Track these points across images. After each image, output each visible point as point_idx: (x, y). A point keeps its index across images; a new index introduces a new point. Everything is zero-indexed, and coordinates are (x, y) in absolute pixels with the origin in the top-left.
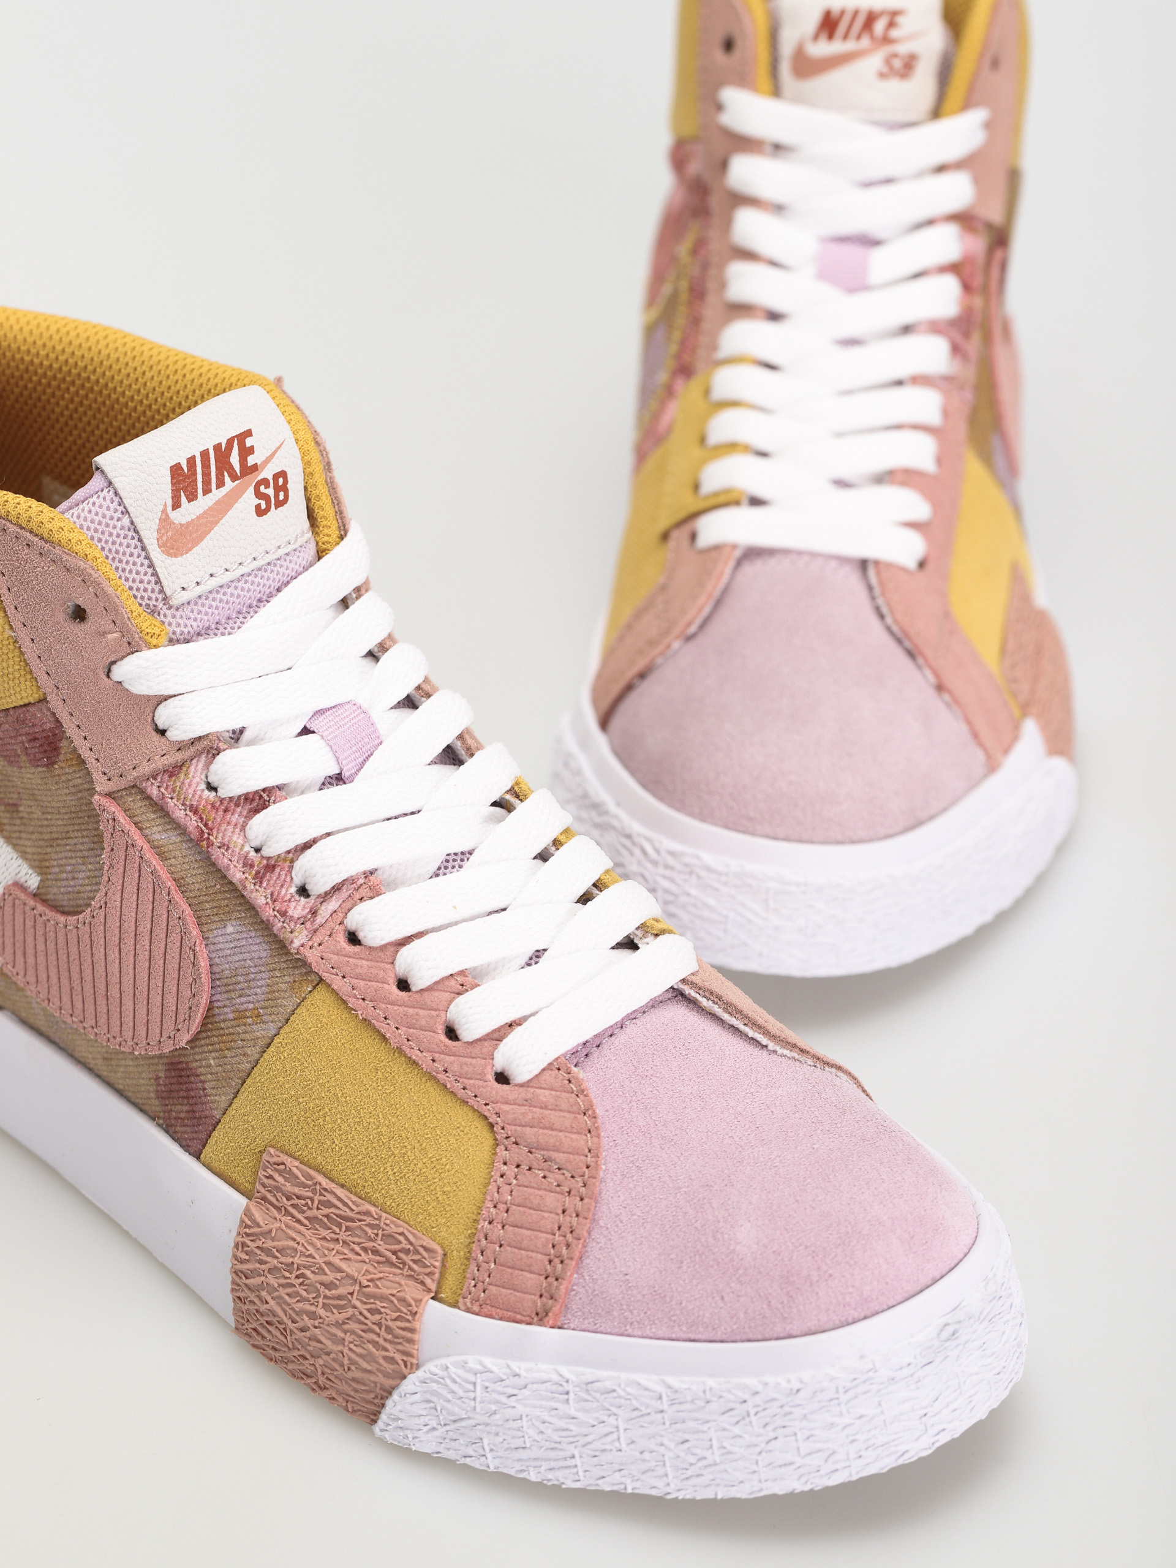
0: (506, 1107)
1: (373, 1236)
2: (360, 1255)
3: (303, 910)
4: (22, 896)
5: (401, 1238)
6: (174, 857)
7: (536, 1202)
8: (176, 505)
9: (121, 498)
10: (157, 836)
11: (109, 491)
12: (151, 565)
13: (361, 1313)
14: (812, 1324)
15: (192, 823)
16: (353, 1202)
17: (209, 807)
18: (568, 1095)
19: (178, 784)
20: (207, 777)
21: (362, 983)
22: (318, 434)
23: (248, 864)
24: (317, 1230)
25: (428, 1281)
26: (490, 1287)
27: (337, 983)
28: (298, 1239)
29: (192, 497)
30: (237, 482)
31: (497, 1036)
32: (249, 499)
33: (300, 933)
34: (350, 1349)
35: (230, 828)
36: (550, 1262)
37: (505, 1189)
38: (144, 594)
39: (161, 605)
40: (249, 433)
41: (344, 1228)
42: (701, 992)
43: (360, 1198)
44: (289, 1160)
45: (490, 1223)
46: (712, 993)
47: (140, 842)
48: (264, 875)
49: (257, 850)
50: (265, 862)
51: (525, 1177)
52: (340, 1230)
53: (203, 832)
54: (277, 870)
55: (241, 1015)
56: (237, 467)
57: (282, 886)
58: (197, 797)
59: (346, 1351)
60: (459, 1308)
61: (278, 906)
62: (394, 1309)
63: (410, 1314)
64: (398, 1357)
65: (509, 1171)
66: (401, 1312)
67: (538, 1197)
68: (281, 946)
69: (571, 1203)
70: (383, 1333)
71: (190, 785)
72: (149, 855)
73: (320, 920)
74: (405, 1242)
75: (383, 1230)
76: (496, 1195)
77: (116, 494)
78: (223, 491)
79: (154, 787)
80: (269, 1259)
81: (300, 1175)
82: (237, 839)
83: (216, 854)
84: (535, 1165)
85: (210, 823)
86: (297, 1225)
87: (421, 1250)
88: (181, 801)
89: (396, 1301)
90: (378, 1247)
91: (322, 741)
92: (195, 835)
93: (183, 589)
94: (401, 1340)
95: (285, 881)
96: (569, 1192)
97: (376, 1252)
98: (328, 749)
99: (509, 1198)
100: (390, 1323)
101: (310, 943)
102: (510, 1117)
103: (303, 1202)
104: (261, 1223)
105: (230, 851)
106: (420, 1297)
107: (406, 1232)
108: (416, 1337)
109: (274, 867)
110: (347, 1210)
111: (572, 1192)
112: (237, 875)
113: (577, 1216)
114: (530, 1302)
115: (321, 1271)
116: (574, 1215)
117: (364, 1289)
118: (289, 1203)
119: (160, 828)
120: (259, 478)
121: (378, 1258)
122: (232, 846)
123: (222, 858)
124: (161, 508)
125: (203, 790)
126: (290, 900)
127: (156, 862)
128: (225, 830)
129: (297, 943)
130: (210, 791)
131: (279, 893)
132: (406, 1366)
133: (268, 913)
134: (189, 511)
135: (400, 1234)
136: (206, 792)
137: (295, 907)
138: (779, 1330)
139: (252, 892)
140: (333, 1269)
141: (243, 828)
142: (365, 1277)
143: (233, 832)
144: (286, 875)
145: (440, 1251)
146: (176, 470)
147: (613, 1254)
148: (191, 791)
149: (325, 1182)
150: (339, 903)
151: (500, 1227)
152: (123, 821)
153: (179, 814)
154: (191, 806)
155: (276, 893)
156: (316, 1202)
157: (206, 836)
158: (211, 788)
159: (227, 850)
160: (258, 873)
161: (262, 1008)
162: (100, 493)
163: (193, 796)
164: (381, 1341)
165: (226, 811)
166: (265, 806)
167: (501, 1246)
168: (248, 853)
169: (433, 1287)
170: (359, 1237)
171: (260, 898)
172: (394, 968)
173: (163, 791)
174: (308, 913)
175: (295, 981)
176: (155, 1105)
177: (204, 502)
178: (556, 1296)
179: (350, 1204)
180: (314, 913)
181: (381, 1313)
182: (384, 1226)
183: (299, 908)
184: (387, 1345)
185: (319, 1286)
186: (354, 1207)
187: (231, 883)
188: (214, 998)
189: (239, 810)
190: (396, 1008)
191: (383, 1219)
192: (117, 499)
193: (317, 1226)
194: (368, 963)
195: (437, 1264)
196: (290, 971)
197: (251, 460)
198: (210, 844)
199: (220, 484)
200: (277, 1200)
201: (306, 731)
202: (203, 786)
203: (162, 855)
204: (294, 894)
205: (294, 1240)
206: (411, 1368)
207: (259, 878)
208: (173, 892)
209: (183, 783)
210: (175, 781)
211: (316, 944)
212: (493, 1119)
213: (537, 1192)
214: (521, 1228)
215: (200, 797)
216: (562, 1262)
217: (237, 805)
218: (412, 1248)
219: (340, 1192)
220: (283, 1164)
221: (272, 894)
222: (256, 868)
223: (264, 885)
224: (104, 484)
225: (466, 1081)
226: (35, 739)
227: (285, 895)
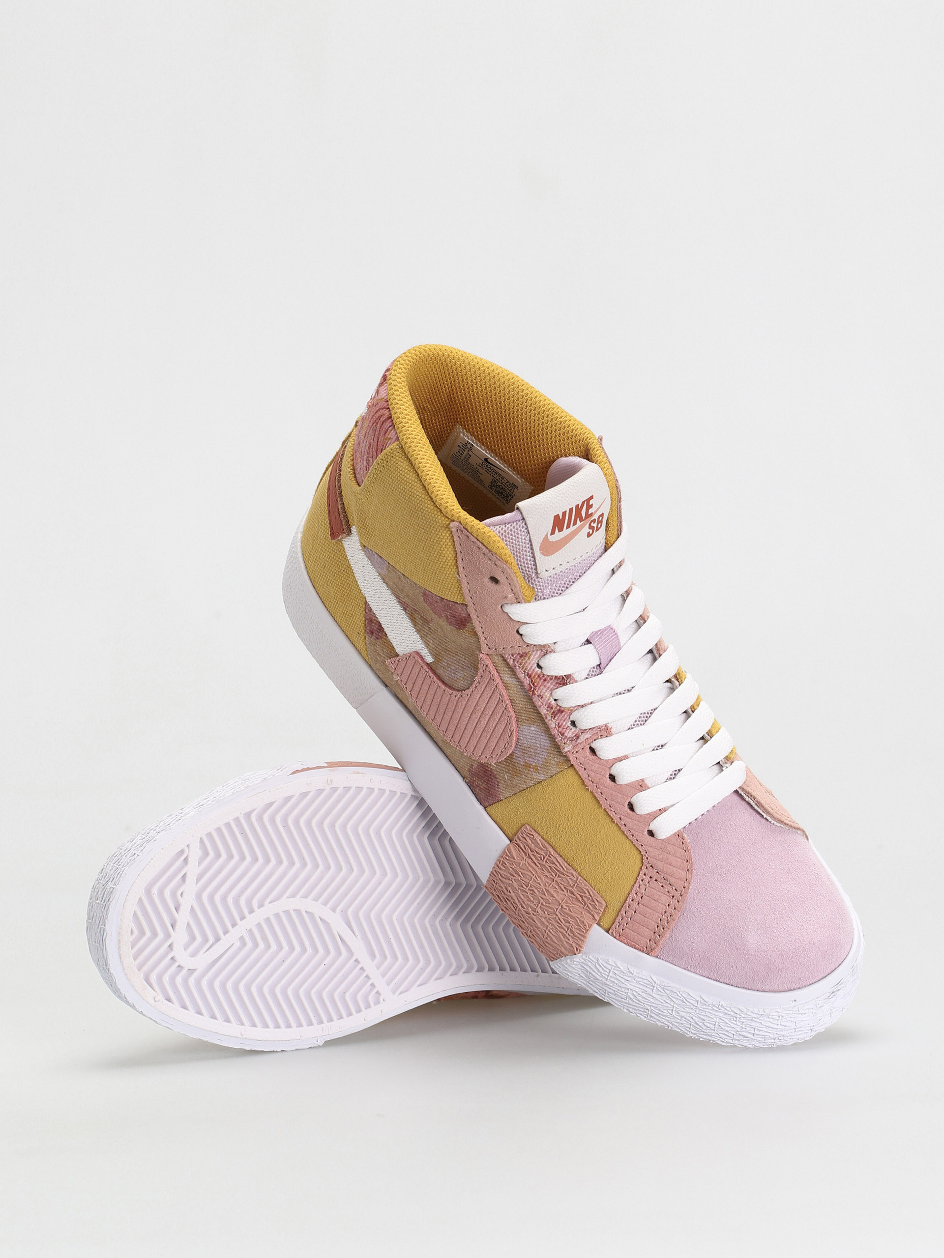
0: (651, 849)
1: (572, 884)
2: (564, 891)
3: (572, 734)
4: (422, 664)
5: (586, 892)
6: (513, 690)
7: (656, 898)
8: (553, 533)
9: (527, 526)
10: (506, 679)
11: (523, 522)
12: (534, 557)
13: (559, 919)
14: (775, 988)
15: (527, 681)
16: (565, 866)
17: (537, 676)
18: (681, 850)
19: (524, 662)
20: (538, 662)
21: (593, 774)
22: (618, 482)
23: (550, 707)
24: (543, 871)
25: (596, 916)
26: (626, 929)
27: (582, 772)
28: (534, 873)
29: (561, 530)
30: (582, 522)
31: (654, 815)
32: (586, 529)
33: (569, 745)
34: (549, 931)
35: (545, 689)
36: (658, 926)
37: (643, 887)
38: (527, 569)
39: (534, 575)
40: (592, 497)
41: (557, 876)
42: (747, 794)
43: (569, 865)
44: (536, 835)
45: (632, 900)
46: (751, 796)
47: (498, 680)
48: (557, 714)
49: (555, 700)
50: (558, 708)
51: (653, 884)
52: (556, 876)
53: (531, 687)
54: (564, 713)
55: (527, 766)
56: (584, 516)
57: (564, 721)
58: (532, 670)
59: (547, 931)
60: (609, 933)
61: (560, 729)
62: (577, 924)
63: (584, 930)
64: (574, 945)
65: (647, 879)
66: (580, 927)
67: (658, 896)
68: (557, 748)
69: (674, 902)
70: (569, 932)
71: (529, 664)
72: (501, 686)
73: (579, 741)
74: (588, 894)
75: (578, 884)
76: (638, 888)
77: (525, 524)
78: (575, 527)
79: (512, 660)
80: (516, 875)
81: (540, 844)
82: (547, 694)
83: (535, 699)
84: (659, 880)
85: (536, 684)
86: (534, 865)
87: (596, 901)
88: (523, 670)
89: (578, 921)
90: (574, 891)
91: (595, 650)
92: (527, 687)
93: (546, 571)
94: (577, 939)
95: (566, 718)
96: (673, 897)
97: (573, 893)
98: (597, 653)
99: (644, 892)
100: (574, 930)
101: (573, 751)
102: (652, 854)
103: (539, 856)
104: (516, 858)
105: (543, 699)
106: (591, 923)
107: (589, 889)
108: (585, 940)
109: (563, 711)
110: (562, 869)
111: (675, 897)
112: (544, 711)
113: (675, 909)
114: (644, 941)
115: (542, 892)
116: (673, 908)
117: (563, 909)
118: (532, 853)
119: (509, 676)
120: (592, 519)
121: (573, 896)
122: (544, 697)
123: (538, 702)
124: (546, 534)
125: (535, 668)
126: (567, 728)
127: (504, 692)
128: (543, 689)
129: (566, 750)
130: (538, 668)
131: (562, 724)
132: (577, 950)
133: (555, 732)
134: (558, 536)
135: (586, 889)
136: (537, 669)
137: (569, 732)
138: (759, 987)
139: (549, 720)
140: (549, 894)
141: (552, 690)
142: (565, 904)
143: (546, 691)
144: (567, 716)
145: (605, 904)
146: (556, 517)
147: (688, 931)
148: (529, 667)
149: (552, 852)
150: (590, 736)
151: (637, 904)
152: (491, 668)
153: (522, 676)
154: (528, 674)
155: (561, 723)
156: (546, 859)
157: (533, 689)
158: (539, 666)
159: (541, 699)
160: (554, 712)
161: (539, 767)
162: (517, 522)
163: (530, 669)
164: (567, 935)
165: (545, 680)
166: (565, 684)
167: (635, 912)
168: (551, 702)
169: (597, 918)
170: (565, 882)
171: (552, 724)
172: (610, 770)
173: (516, 663)
174: (574, 736)
175: (559, 762)
176: (467, 774)
177: (566, 532)
178: (658, 943)
179: (564, 867)
180: (578, 737)
181: (570, 923)
182: (579, 883)
183: (570, 733)
184: (570, 938)
185: (540, 899)
186: (565, 869)
187: (540, 714)
188: (515, 752)
189: (551, 681)
190: (607, 790)
191: (579, 880)
192: (525, 526)
193: (544, 869)
194: (598, 766)
195: (602, 910)
196: (559, 757)
197: (590, 511)
198: (534, 694)
199: (575, 524)
200: (525, 848)
201: (588, 642)
202: (536, 665)
203: (507, 688)
204: (570, 725)
205: (532, 873)
206: (579, 952)
207: (554, 715)
208: (508, 706)
209: (526, 662)
210: (522, 660)
211: (575, 752)
212: (643, 853)
213: (658, 893)
214: (647, 907)
215: (534, 670)
216: (663, 928)
217: (551, 679)
218: (591, 898)
219: (559, 859)
220: (533, 835)
221: (559, 724)
222: (553, 709)
223: (556, 718)
224: (520, 517)
225: (634, 832)
226: (454, 617)
227: (565, 725)
